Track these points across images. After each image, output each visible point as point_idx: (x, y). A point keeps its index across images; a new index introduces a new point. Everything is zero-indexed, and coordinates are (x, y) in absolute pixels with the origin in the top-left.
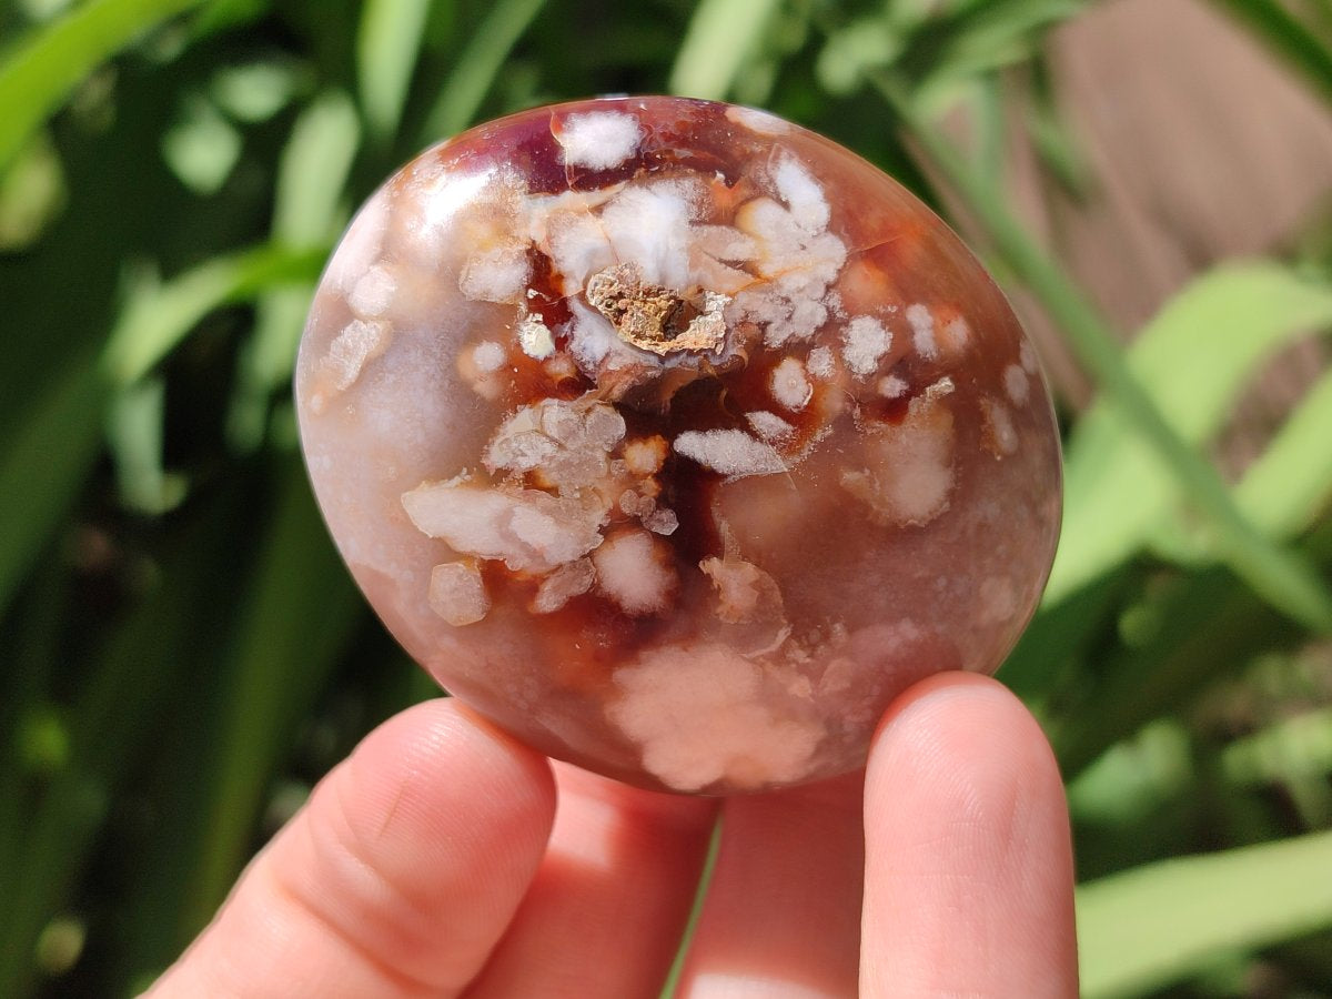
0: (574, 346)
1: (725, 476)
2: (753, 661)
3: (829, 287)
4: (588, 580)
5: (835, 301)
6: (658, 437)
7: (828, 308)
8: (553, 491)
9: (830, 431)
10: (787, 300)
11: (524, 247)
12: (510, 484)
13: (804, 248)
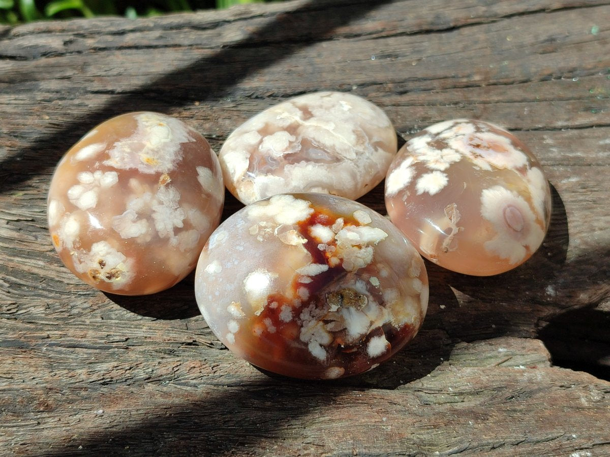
0: (364, 283)
1: (312, 263)
2: (280, 225)
3: (302, 326)
4: (333, 228)
5: (299, 322)
6: (333, 267)
7: (301, 319)
8: (353, 246)
9: (287, 286)
10: (313, 317)
11: (387, 306)
12: (364, 244)
13: (313, 335)
